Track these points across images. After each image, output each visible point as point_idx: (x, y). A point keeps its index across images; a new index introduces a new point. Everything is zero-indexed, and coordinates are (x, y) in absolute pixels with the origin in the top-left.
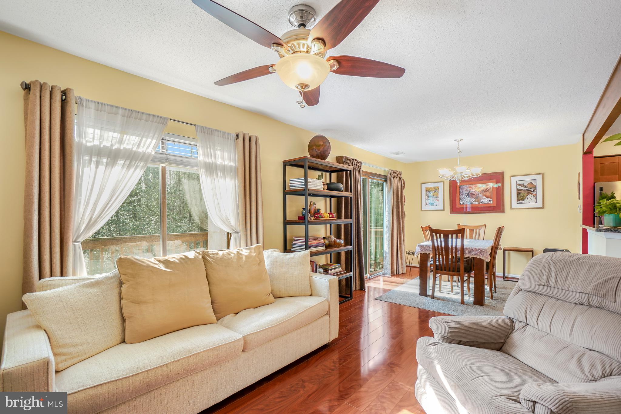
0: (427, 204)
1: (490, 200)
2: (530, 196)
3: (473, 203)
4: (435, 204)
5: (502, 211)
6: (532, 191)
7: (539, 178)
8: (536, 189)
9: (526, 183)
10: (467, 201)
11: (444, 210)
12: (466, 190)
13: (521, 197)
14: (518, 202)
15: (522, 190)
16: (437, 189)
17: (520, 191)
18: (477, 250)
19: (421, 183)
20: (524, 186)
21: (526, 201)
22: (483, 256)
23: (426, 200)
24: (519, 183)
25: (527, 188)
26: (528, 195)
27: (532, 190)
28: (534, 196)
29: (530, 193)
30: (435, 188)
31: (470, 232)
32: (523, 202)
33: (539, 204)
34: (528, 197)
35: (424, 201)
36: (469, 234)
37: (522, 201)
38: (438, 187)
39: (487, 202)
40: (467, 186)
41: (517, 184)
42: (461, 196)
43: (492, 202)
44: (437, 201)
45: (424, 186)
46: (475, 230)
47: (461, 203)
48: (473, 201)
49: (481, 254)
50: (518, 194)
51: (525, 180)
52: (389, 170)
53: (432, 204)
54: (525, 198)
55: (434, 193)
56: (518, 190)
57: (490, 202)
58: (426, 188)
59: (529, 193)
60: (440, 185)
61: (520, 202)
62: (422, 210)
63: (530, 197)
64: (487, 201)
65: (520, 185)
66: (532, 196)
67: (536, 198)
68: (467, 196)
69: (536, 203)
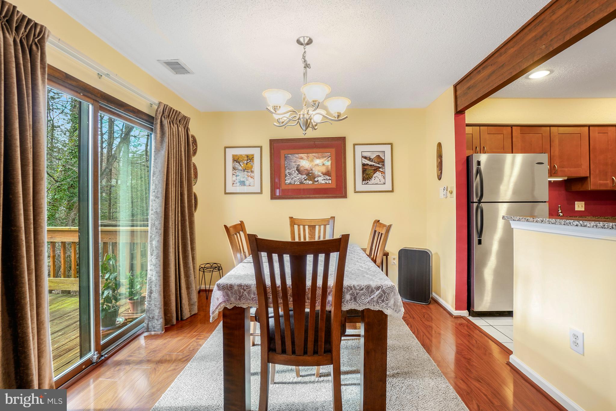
0: (235, 182)
1: (328, 178)
2: (378, 174)
3: (305, 182)
4: (247, 183)
5: (344, 195)
6: (379, 168)
7: (388, 148)
8: (383, 165)
9: (373, 156)
10: (295, 179)
11: (261, 193)
12: (294, 162)
13: (367, 177)
14: (364, 182)
15: (367, 164)
16: (250, 158)
17: (366, 167)
18: (372, 291)
19: (226, 148)
20: (370, 159)
21: (372, 181)
22: (387, 304)
23: (234, 176)
24: (365, 154)
25: (374, 162)
26: (375, 173)
27: (380, 166)
28: (382, 174)
29: (378, 169)
30: (247, 157)
31: (310, 230)
32: (370, 182)
33: (388, 187)
34: (375, 175)
35: (230, 178)
36: (309, 234)
37: (368, 181)
38: (253, 155)
39: (323, 182)
40: (297, 155)
41: (363, 157)
42: (288, 171)
43: (330, 181)
44: (251, 177)
45: (230, 153)
46: (317, 227)
47: (288, 182)
48: (305, 180)
49: (383, 301)
50: (364, 171)
51: (372, 151)
52: (160, 103)
53: (243, 183)
54: (372, 177)
55: (247, 164)
56: (364, 165)
57: (327, 182)
58: (234, 156)
59: (376, 169)
60: (256, 152)
61: (366, 183)
62: (226, 193)
63: (378, 176)
64: (324, 180)
65: (365, 158)
66: (380, 174)
67: (384, 178)
68: (297, 172)
69: (384, 184)
